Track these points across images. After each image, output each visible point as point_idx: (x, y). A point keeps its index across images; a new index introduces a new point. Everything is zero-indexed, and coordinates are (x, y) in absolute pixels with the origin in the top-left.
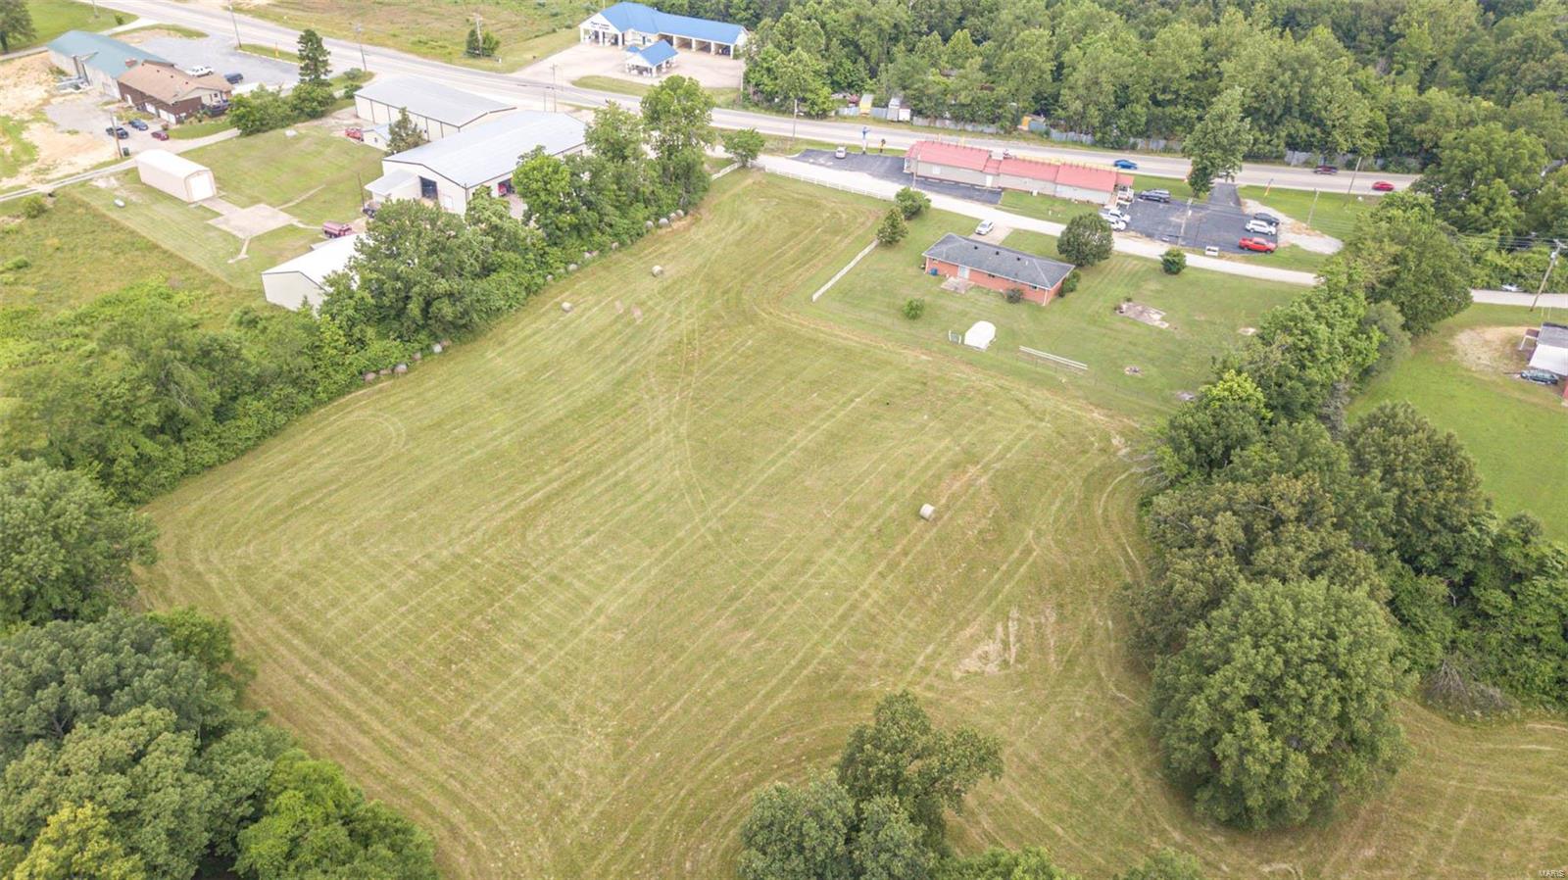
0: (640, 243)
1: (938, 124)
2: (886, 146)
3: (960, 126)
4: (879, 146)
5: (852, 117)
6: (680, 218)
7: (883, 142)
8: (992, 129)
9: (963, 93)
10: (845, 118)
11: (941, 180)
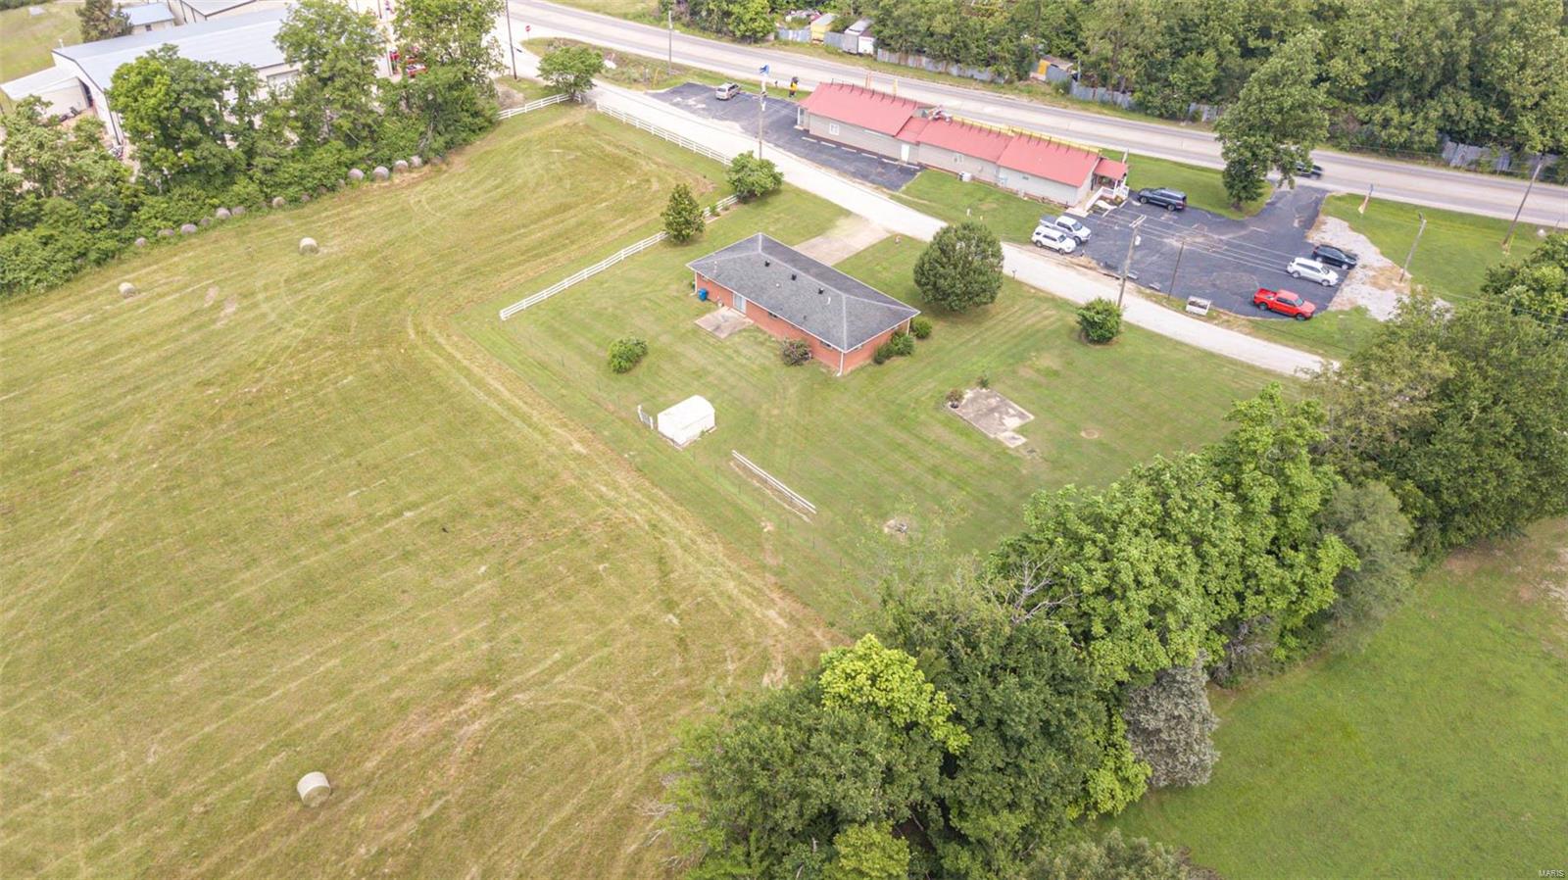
0: (327, 200)
1: (911, 61)
2: (799, 87)
3: (941, 67)
4: (786, 84)
5: (795, 43)
6: (411, 168)
7: (795, 80)
8: (986, 74)
9: (939, 17)
10: (786, 43)
11: (839, 145)
